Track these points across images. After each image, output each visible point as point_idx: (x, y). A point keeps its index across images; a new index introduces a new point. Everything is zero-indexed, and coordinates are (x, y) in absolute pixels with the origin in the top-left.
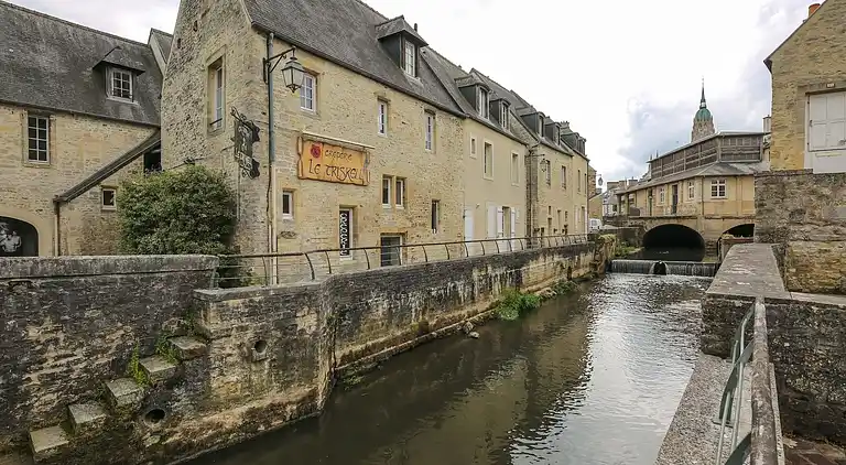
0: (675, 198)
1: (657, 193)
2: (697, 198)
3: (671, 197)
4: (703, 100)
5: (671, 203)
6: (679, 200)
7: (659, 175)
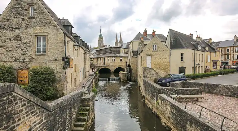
0: (104, 61)
1: (100, 59)
2: (109, 61)
3: (103, 61)
4: (101, 32)
5: (103, 62)
6: (105, 61)
7: (99, 54)
